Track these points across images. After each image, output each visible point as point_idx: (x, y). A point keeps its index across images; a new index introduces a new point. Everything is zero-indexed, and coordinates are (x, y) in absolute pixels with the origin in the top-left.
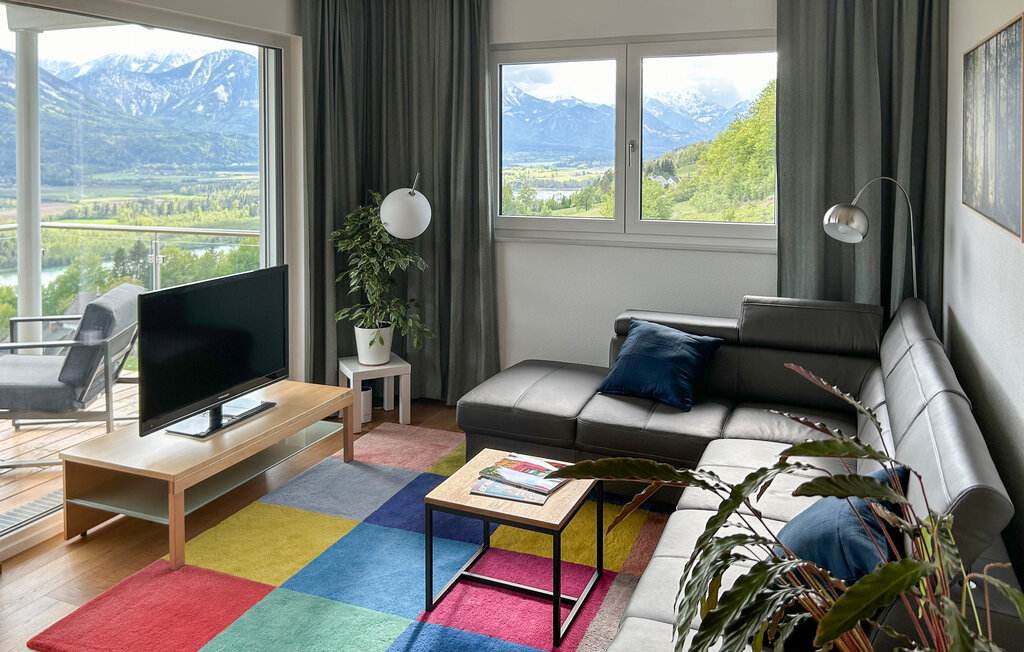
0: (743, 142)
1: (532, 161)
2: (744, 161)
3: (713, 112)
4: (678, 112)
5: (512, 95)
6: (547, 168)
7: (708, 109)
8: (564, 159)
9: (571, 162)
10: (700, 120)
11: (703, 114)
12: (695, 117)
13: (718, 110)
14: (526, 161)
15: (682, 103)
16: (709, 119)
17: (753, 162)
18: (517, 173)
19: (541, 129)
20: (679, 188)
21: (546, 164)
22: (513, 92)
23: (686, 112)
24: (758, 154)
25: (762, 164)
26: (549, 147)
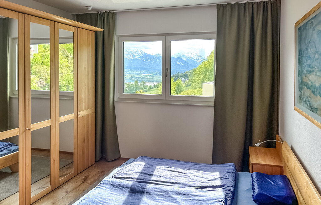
0: (206, 68)
1: (146, 73)
2: (205, 74)
3: (201, 59)
4: (191, 59)
5: (140, 53)
6: (151, 75)
7: (200, 58)
8: (156, 73)
9: (158, 74)
10: (197, 61)
11: (198, 59)
12: (196, 60)
13: (203, 58)
14: (144, 73)
15: (192, 56)
16: (200, 61)
17: (208, 74)
18: (141, 77)
19: (149, 64)
20: (189, 82)
21: (151, 74)
22: (140, 52)
23: (193, 59)
24: (209, 71)
25: (211, 75)
26: (151, 69)
